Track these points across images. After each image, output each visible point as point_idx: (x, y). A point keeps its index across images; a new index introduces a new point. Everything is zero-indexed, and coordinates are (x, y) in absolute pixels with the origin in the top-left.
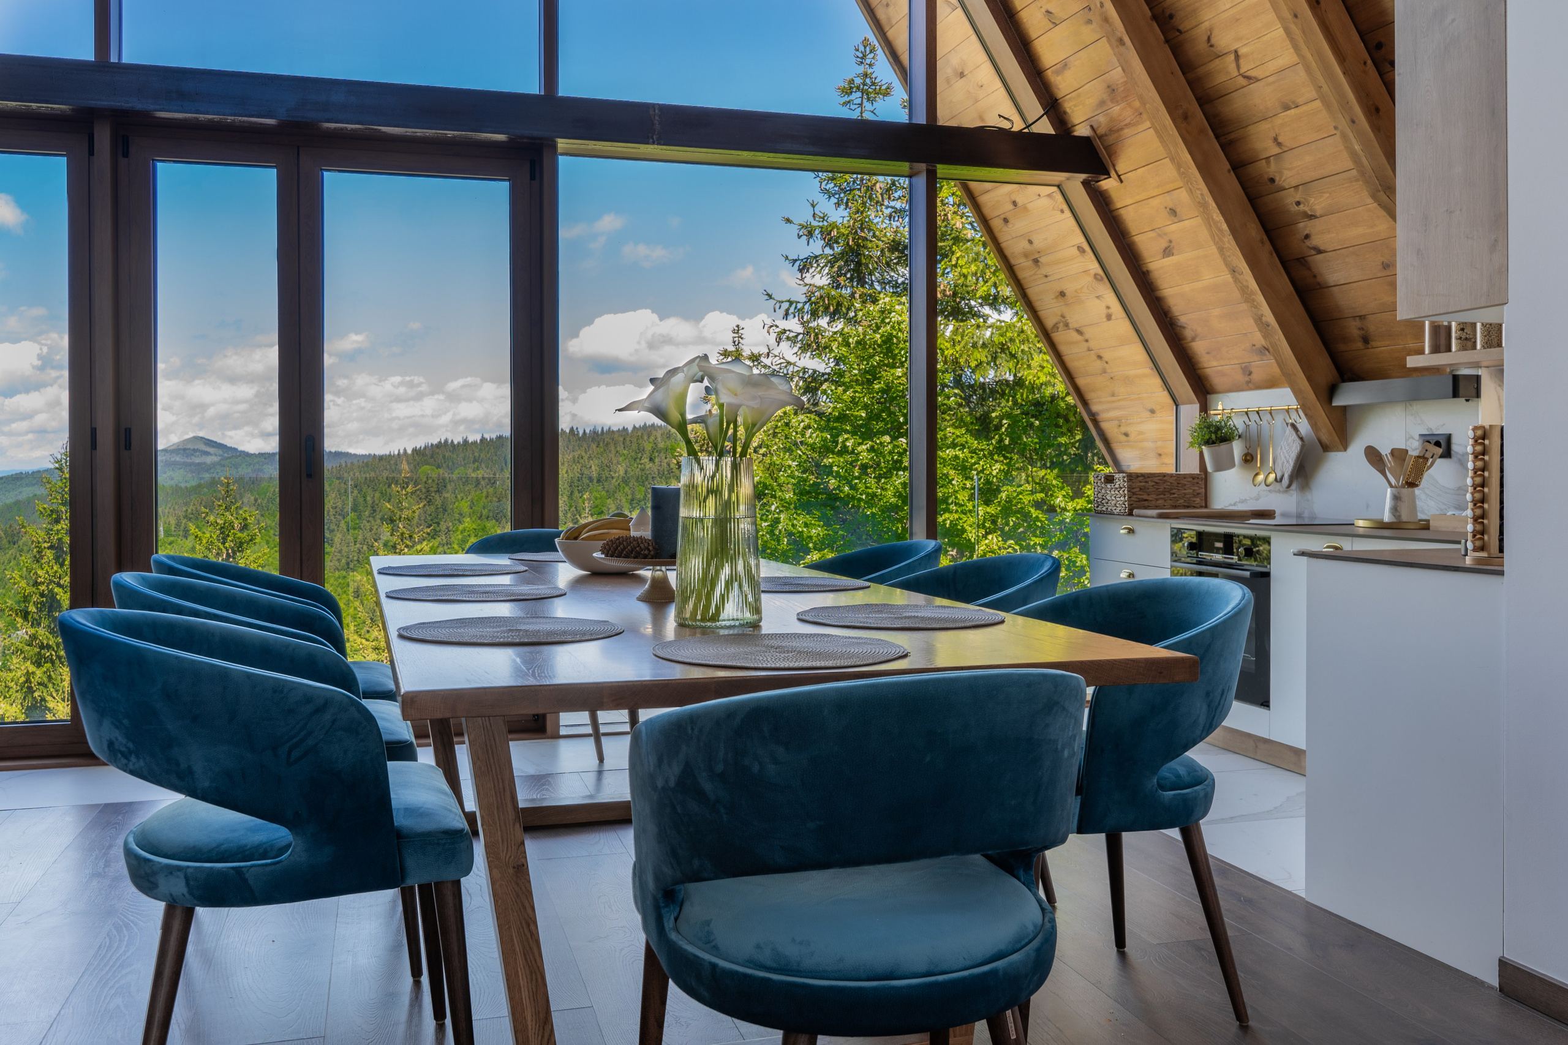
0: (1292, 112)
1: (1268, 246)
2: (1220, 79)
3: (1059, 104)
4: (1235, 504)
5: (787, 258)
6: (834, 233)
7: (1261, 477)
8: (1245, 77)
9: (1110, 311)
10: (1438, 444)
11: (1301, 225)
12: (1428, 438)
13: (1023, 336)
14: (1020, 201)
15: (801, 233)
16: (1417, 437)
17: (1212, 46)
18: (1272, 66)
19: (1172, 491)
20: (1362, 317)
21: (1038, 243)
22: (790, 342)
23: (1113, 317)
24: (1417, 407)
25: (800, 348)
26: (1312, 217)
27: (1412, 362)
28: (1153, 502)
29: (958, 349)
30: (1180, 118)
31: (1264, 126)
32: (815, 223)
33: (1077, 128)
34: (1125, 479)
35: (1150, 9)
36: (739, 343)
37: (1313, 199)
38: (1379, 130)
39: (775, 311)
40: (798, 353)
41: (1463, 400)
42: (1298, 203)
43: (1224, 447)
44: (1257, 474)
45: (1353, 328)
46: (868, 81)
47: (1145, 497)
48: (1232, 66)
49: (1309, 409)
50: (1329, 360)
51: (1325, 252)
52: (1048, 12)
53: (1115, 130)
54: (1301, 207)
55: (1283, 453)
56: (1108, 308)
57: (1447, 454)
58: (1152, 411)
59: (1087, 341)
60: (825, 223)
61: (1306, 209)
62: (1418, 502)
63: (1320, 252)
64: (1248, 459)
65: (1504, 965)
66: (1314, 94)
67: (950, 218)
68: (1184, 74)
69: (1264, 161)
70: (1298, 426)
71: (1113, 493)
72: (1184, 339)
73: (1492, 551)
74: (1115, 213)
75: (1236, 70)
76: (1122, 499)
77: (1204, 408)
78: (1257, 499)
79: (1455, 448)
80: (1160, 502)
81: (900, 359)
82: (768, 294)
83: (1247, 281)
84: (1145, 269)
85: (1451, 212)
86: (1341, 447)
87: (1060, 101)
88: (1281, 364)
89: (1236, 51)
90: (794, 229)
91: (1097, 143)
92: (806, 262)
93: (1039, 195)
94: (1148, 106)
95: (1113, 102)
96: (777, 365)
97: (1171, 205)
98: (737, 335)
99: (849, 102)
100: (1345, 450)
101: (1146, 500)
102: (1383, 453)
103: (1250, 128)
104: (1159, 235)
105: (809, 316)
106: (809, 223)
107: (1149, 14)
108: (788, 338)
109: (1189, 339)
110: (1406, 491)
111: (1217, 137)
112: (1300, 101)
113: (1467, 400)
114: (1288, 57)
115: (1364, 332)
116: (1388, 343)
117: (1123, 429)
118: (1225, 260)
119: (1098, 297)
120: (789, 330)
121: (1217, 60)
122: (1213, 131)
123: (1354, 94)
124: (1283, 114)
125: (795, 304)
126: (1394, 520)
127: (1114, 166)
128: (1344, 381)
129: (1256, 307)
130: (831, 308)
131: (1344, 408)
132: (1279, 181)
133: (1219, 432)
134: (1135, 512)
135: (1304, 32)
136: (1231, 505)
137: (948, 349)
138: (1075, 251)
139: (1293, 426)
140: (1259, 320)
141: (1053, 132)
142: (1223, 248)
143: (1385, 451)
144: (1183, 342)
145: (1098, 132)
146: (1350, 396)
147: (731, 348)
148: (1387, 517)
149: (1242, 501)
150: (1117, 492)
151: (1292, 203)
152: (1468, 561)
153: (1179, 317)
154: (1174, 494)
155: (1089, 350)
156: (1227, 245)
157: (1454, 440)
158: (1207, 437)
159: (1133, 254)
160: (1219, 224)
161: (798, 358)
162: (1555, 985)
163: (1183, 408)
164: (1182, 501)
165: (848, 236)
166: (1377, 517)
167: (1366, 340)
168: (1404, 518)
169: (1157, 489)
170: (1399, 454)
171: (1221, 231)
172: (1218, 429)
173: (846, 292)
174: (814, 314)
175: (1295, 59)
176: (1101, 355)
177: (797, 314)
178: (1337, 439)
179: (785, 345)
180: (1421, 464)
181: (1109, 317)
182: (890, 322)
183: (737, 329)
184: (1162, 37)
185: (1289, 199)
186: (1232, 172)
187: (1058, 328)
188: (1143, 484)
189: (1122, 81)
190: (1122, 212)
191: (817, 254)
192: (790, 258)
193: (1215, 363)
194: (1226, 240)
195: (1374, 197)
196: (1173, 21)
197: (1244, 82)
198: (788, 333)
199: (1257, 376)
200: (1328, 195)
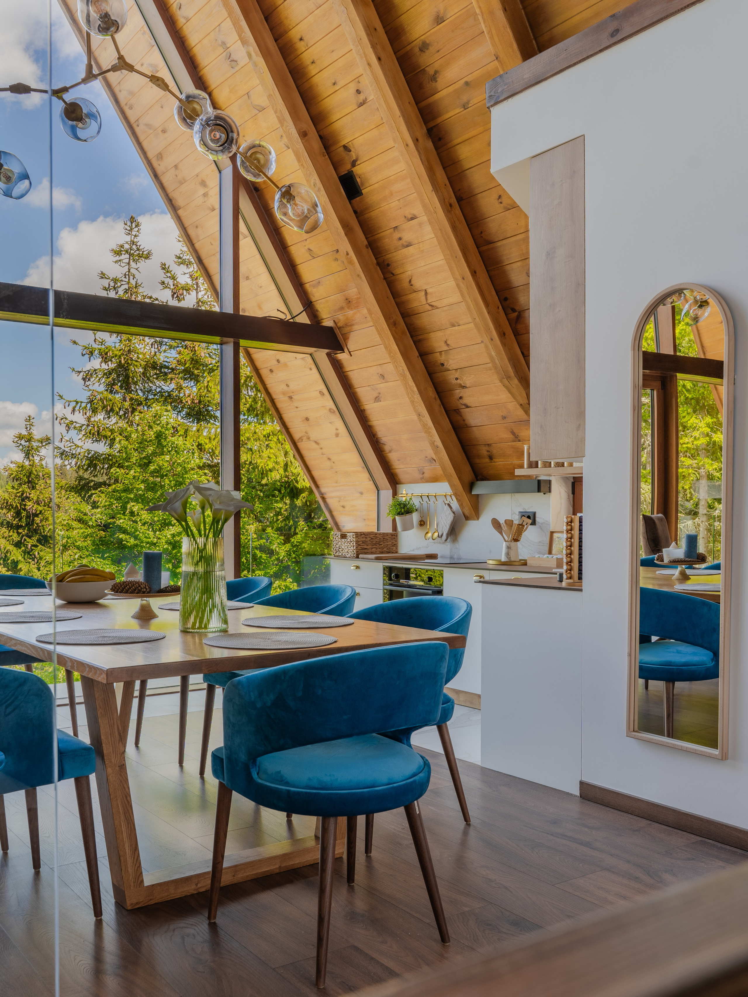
0: (456, 328)
1: (438, 401)
2: (414, 304)
3: (313, 305)
4: (413, 550)
5: (73, 370)
6: (110, 354)
7: (429, 535)
8: (430, 305)
9: (338, 432)
10: (529, 517)
11: (457, 391)
12: (524, 514)
13: (256, 436)
14: (282, 360)
15: (84, 353)
16: (518, 513)
17: (411, 285)
18: (446, 302)
19: (381, 543)
20: (489, 445)
21: (293, 386)
22: (77, 431)
23: (340, 435)
24: (518, 496)
25: (84, 435)
26: (464, 387)
27: (518, 472)
28: (370, 550)
29: (214, 444)
30: (392, 325)
31: (439, 334)
32: (95, 346)
33: (324, 321)
34: (354, 536)
35: (376, 259)
36: (30, 429)
37: (465, 378)
38: (505, 346)
39: (65, 408)
40: (83, 439)
41: (542, 493)
42: (457, 379)
43: (408, 516)
44: (427, 533)
45: (484, 451)
46: (134, 247)
47: (365, 547)
48: (423, 298)
49: (459, 496)
50: (470, 468)
51: (471, 407)
52: (309, 249)
53: (349, 324)
54: (459, 381)
55: (443, 520)
56: (337, 429)
57: (534, 523)
58: (361, 493)
59: (321, 449)
60: (103, 347)
61: (461, 382)
62: (519, 550)
63: (467, 407)
64: (422, 523)
65: (582, 784)
66: (470, 320)
67: (196, 349)
68: (394, 298)
69: (438, 353)
70: (451, 504)
71: (346, 544)
72: (384, 451)
73: (575, 579)
74: (345, 374)
75: (425, 300)
76: (352, 548)
77: (395, 494)
78: (427, 547)
79: (537, 519)
80: (374, 550)
81: (167, 449)
82: (60, 396)
83: (427, 421)
84: (362, 409)
85: (558, 408)
86: (476, 518)
87: (314, 303)
88: (444, 469)
89: (426, 290)
90: (79, 349)
91: (337, 331)
92: (88, 373)
93: (296, 358)
94: (373, 315)
95: (348, 309)
96: (67, 447)
97: (381, 373)
98: (28, 423)
99: (120, 261)
100: (478, 519)
101: (366, 549)
102: (501, 523)
103: (431, 334)
104: (373, 389)
105: (91, 412)
106: (90, 346)
107: (375, 261)
108: (75, 428)
109: (387, 451)
110: (513, 544)
111: (412, 337)
112: (461, 323)
113: (544, 494)
114: (456, 297)
115: (489, 453)
116: (503, 460)
117: (342, 503)
118: (414, 408)
119: (330, 423)
120: (76, 422)
121: (414, 293)
122: (409, 333)
123: (493, 325)
124: (451, 329)
125: (80, 403)
126: (507, 560)
127: (347, 346)
128: (477, 480)
129: (431, 436)
130: (108, 407)
131: (478, 496)
132: (447, 365)
133: (406, 508)
134: (360, 556)
135: (467, 288)
136: (411, 551)
137: (206, 444)
138: (317, 393)
139: (449, 505)
140: (432, 444)
141: (309, 322)
142: (414, 401)
143: (502, 521)
144: (383, 453)
145: (338, 325)
146: (480, 489)
147: (24, 432)
148: (504, 559)
149: (418, 549)
150: (348, 544)
151: (453, 379)
152: (564, 584)
153: (382, 438)
154: (381, 545)
155: (323, 454)
156: (416, 400)
157: (537, 515)
158: (399, 510)
159: (355, 399)
160: (412, 388)
161: (83, 442)
162: (606, 789)
163: (382, 492)
164: (385, 549)
165: (120, 357)
166: (499, 558)
167: (491, 458)
168: (512, 559)
169: (372, 542)
170: (509, 523)
171: (413, 391)
172: (405, 505)
173: (118, 397)
174: (94, 411)
175: (460, 299)
176: (331, 458)
177: (81, 411)
178: (474, 513)
179: (73, 433)
180: (521, 529)
181: (337, 435)
182: (160, 423)
183: (28, 418)
184: (382, 276)
185: (451, 377)
186: (419, 357)
187: (302, 440)
188: (364, 539)
189: (355, 297)
190: (349, 373)
191: (96, 368)
192: (76, 370)
193: (402, 466)
194: (415, 397)
195: (501, 381)
196: (389, 268)
197: (430, 308)
198: (75, 424)
199: (426, 475)
200: (474, 376)
